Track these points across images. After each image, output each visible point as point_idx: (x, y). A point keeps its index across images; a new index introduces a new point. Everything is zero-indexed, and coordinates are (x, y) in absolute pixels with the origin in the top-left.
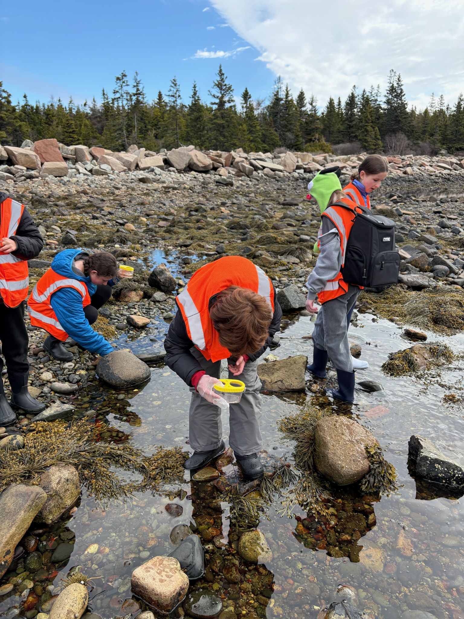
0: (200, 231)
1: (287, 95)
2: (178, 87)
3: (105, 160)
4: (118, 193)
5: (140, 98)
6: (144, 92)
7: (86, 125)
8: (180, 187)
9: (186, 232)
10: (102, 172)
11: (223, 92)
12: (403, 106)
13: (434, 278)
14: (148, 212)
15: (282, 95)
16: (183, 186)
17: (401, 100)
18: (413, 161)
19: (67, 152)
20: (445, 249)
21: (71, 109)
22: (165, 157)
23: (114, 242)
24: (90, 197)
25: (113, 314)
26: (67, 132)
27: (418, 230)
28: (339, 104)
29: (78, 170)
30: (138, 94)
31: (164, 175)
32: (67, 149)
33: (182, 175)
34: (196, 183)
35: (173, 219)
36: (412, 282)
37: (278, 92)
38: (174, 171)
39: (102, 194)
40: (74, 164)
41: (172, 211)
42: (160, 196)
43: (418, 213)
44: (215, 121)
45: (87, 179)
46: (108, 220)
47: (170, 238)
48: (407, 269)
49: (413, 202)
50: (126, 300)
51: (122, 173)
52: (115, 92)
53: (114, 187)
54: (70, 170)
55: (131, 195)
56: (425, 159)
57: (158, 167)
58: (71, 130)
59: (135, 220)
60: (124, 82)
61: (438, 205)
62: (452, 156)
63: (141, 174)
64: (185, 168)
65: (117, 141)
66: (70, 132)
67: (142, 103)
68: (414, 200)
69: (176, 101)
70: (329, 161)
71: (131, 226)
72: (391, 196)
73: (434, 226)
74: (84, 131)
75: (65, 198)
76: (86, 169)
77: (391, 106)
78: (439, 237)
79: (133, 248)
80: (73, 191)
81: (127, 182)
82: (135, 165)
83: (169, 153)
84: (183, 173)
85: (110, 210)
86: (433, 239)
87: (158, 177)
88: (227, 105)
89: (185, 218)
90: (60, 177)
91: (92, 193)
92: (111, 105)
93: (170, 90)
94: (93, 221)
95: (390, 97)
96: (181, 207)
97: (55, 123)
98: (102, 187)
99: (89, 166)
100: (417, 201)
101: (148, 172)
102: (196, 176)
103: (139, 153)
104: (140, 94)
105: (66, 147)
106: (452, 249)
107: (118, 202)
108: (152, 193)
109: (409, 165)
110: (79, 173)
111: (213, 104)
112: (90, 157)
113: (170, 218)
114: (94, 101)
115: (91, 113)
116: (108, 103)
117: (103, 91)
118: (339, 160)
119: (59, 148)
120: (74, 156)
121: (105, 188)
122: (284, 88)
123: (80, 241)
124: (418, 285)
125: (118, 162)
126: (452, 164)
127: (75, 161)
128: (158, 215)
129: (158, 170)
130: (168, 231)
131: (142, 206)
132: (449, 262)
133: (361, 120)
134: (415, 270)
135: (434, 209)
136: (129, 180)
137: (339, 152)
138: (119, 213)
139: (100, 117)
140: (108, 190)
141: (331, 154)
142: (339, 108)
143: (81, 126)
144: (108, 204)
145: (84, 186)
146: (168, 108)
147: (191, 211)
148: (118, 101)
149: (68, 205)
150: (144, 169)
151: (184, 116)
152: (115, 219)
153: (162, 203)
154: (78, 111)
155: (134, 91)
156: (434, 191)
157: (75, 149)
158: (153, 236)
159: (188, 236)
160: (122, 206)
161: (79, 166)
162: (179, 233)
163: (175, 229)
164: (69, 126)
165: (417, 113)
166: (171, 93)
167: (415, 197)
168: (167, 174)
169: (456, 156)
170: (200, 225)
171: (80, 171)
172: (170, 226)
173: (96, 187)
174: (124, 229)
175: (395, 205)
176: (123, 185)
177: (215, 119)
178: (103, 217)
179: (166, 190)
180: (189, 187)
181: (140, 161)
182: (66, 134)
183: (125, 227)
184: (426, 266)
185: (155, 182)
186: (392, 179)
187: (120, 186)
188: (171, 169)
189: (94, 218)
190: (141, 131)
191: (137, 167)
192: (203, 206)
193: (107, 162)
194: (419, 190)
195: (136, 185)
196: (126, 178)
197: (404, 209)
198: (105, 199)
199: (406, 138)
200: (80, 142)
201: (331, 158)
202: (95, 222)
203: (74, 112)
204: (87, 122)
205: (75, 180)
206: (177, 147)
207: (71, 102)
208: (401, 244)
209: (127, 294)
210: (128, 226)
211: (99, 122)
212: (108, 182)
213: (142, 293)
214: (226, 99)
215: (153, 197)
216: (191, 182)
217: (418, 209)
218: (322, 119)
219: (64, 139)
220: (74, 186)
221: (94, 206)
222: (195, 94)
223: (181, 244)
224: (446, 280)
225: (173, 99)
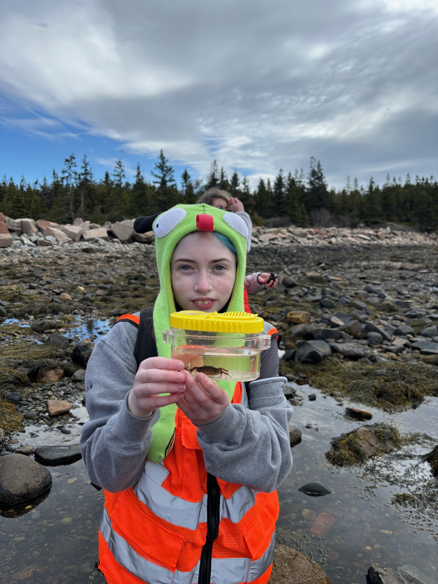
0: (137, 299)
1: (222, 176)
2: (122, 168)
3: (50, 232)
4: (61, 263)
5: (88, 177)
6: (92, 172)
7: (35, 201)
8: (123, 256)
9: (122, 300)
10: (47, 243)
11: (164, 173)
12: (323, 187)
13: (369, 345)
14: (88, 281)
15: (218, 176)
16: (126, 256)
17: (321, 181)
18: (337, 233)
19: (13, 225)
20: (375, 315)
21: (22, 187)
22: (109, 229)
23: (45, 312)
24: (32, 267)
25: (24, 399)
26: (16, 207)
27: (348, 296)
28: (269, 184)
29: (22, 241)
30: (86, 173)
31: (108, 246)
32: (14, 222)
33: (125, 245)
34: (138, 253)
35: (112, 287)
36: (347, 352)
37: (214, 174)
38: (118, 242)
39: (44, 264)
40: (19, 236)
41: (112, 279)
42: (102, 265)
43: (345, 279)
44: (158, 198)
45: (31, 250)
46: (45, 289)
47: (105, 307)
48: (341, 337)
49: (340, 269)
50: (44, 380)
51: (66, 244)
52: (64, 172)
53: (57, 257)
54: (14, 242)
55: (74, 264)
56: (347, 231)
57: (103, 238)
58: (21, 205)
59: (73, 289)
60: (72, 163)
61: (362, 271)
62: (369, 229)
63: (85, 245)
64: (129, 239)
65: (64, 214)
66: (20, 207)
67: (89, 181)
68: (341, 267)
69: (121, 179)
70: (262, 233)
71: (67, 296)
72: (320, 264)
73: (361, 291)
74: (33, 205)
75: (6, 268)
76: (31, 240)
77: (314, 187)
78: (368, 303)
79: (64, 319)
80: (16, 261)
81: (71, 252)
82: (80, 236)
83: (113, 226)
84: (126, 244)
85: (49, 279)
86: (363, 304)
87: (102, 247)
88: (169, 184)
89: (123, 287)
90: (4, 248)
91: (35, 263)
92: (61, 183)
93: (115, 170)
94: (29, 290)
95: (312, 179)
96: (121, 276)
97: (5, 199)
98: (45, 257)
99: (34, 238)
100: (344, 268)
101: (92, 243)
102: (139, 246)
103: (84, 225)
104: (87, 174)
105: (12, 220)
106: (381, 314)
107: (59, 271)
108: (95, 262)
109: (334, 236)
110: (24, 244)
111: (154, 182)
112: (35, 229)
113: (108, 286)
114: (45, 180)
115: (42, 190)
116: (57, 181)
117: (54, 171)
118: (271, 232)
119: (5, 222)
120: (20, 229)
121: (49, 258)
122: (220, 171)
123: (10, 312)
124: (354, 354)
125: (63, 233)
126: (370, 235)
127: (21, 233)
128: (97, 284)
129: (102, 241)
130: (104, 300)
131: (83, 275)
132: (380, 328)
133: (288, 198)
134: (349, 338)
135: (359, 275)
136: (73, 251)
137: (271, 225)
138: (59, 282)
139: (49, 194)
140: (51, 260)
141: (263, 227)
142: (269, 188)
143: (31, 201)
144: (49, 274)
145: (28, 256)
146: (114, 186)
147: (131, 279)
148: (67, 179)
149: (7, 274)
150: (88, 240)
151: (128, 193)
152: (52, 288)
153: (103, 272)
154: (29, 189)
155: (83, 171)
156: (357, 259)
157: (22, 222)
158: (88, 306)
159: (124, 304)
160: (62, 275)
161: (24, 238)
162: (115, 301)
163: (112, 297)
164: (19, 201)
165: (337, 192)
166: (116, 173)
167: (341, 264)
168: (110, 245)
169: (373, 228)
170: (137, 293)
171: (25, 242)
172: (108, 295)
173: (39, 257)
174: (59, 299)
175: (323, 272)
176: (66, 255)
177: (157, 196)
178: (40, 286)
179: (109, 260)
180: (131, 256)
181: (85, 233)
182: (16, 209)
183: (61, 297)
184: (360, 334)
185: (98, 252)
186: (319, 248)
187: (63, 256)
188: (115, 240)
189: (31, 288)
190: (88, 206)
191: (82, 238)
192: (143, 274)
193: (52, 234)
194: (344, 258)
195: (80, 255)
196: (71, 248)
197: (332, 276)
198: (46, 268)
199: (329, 213)
200: (29, 215)
201: (263, 231)
202: (32, 292)
203: (25, 189)
204: (37, 198)
205: (18, 250)
206: (121, 220)
207: (22, 181)
208: (333, 310)
209: (45, 373)
210: (63, 296)
211: (48, 198)
212: (52, 252)
213: (61, 371)
214: (167, 178)
215: (96, 266)
216: (134, 252)
217: (345, 275)
218: (255, 197)
219: (13, 213)
220: (17, 256)
221: (34, 276)
222: (139, 174)
223: (116, 313)
224: (380, 348)
225: (117, 178)
